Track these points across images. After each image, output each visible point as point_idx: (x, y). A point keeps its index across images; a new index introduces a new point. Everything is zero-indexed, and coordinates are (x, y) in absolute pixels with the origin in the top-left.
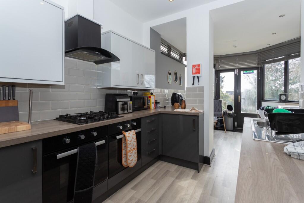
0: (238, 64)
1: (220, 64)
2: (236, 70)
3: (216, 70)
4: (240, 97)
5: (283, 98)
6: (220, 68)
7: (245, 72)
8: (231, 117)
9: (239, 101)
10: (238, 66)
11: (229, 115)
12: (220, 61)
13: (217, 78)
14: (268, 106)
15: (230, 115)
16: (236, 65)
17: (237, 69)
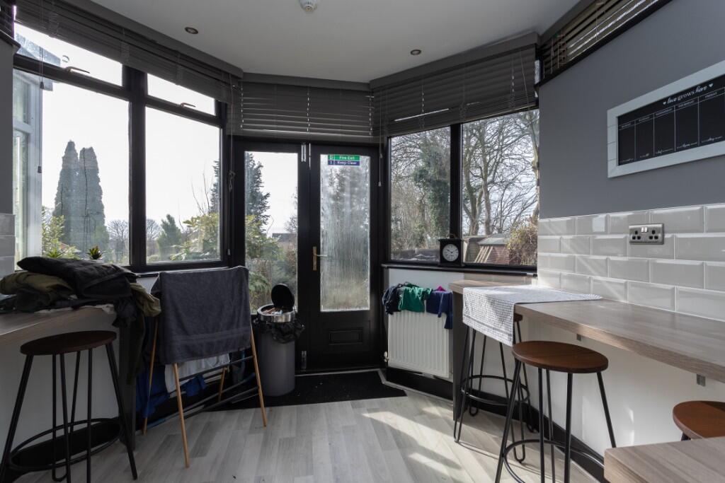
0: (311, 121)
1: (244, 111)
2: (303, 148)
3: (227, 134)
4: (318, 252)
5: (449, 253)
6: (244, 127)
7: (333, 157)
8: (288, 341)
9: (315, 268)
10: (310, 131)
11: (280, 330)
12: (245, 101)
13: (231, 172)
14: (410, 286)
15: (281, 332)
16: (307, 126)
17: (307, 145)
